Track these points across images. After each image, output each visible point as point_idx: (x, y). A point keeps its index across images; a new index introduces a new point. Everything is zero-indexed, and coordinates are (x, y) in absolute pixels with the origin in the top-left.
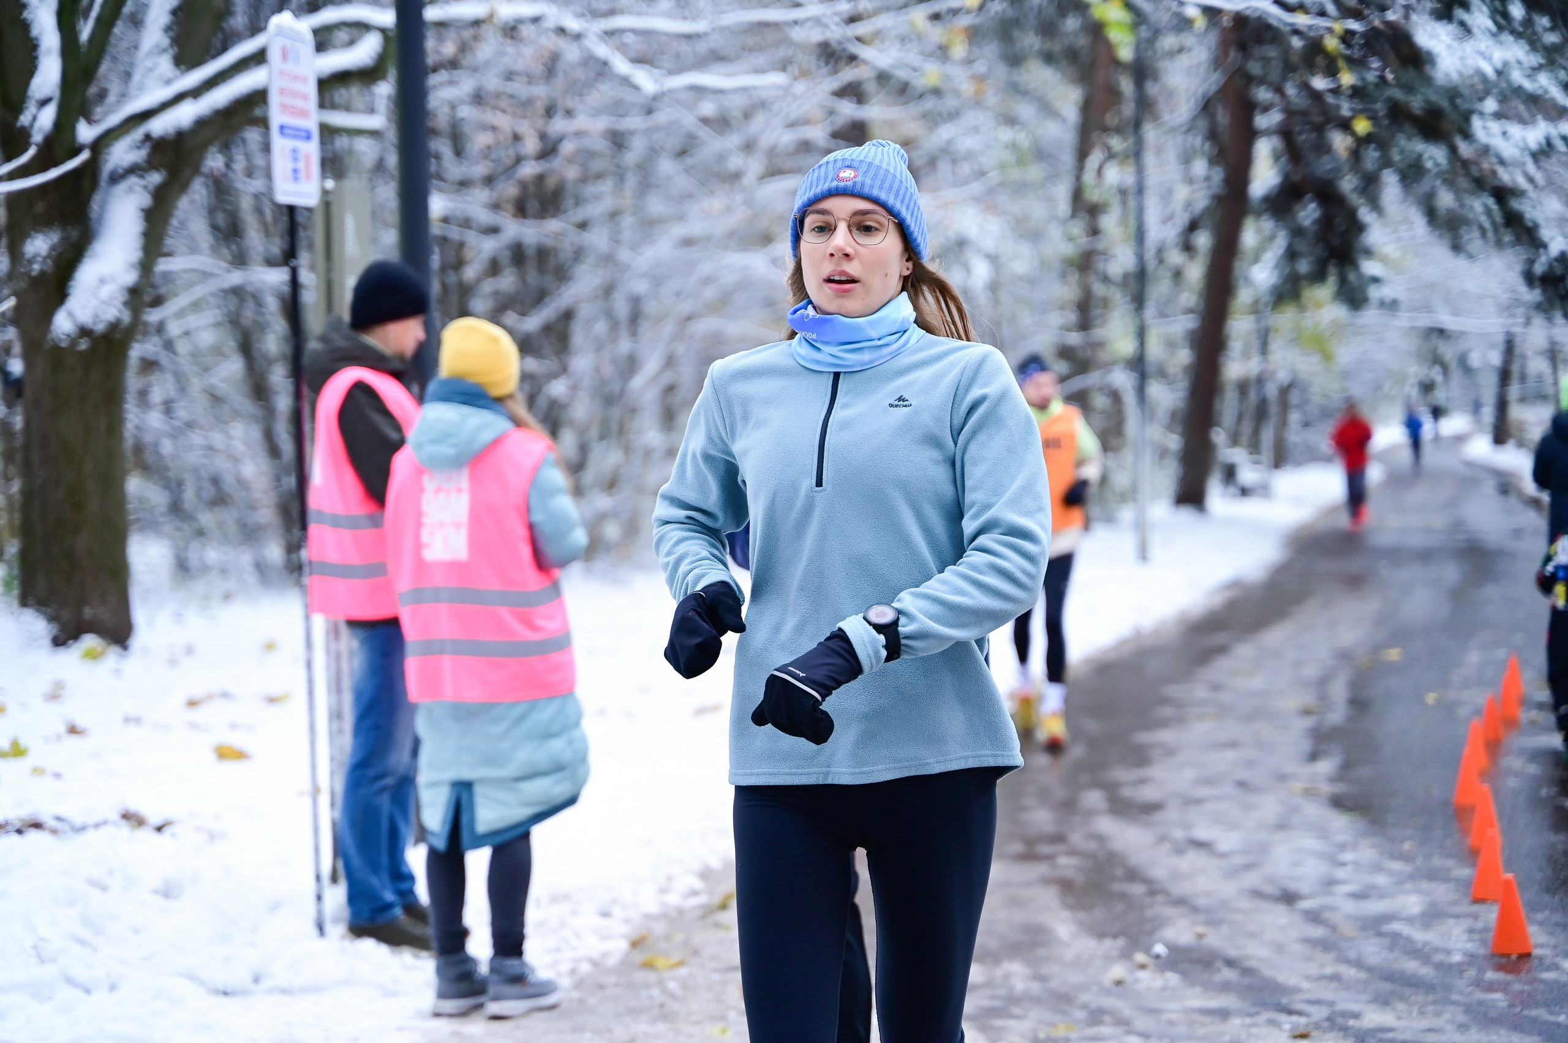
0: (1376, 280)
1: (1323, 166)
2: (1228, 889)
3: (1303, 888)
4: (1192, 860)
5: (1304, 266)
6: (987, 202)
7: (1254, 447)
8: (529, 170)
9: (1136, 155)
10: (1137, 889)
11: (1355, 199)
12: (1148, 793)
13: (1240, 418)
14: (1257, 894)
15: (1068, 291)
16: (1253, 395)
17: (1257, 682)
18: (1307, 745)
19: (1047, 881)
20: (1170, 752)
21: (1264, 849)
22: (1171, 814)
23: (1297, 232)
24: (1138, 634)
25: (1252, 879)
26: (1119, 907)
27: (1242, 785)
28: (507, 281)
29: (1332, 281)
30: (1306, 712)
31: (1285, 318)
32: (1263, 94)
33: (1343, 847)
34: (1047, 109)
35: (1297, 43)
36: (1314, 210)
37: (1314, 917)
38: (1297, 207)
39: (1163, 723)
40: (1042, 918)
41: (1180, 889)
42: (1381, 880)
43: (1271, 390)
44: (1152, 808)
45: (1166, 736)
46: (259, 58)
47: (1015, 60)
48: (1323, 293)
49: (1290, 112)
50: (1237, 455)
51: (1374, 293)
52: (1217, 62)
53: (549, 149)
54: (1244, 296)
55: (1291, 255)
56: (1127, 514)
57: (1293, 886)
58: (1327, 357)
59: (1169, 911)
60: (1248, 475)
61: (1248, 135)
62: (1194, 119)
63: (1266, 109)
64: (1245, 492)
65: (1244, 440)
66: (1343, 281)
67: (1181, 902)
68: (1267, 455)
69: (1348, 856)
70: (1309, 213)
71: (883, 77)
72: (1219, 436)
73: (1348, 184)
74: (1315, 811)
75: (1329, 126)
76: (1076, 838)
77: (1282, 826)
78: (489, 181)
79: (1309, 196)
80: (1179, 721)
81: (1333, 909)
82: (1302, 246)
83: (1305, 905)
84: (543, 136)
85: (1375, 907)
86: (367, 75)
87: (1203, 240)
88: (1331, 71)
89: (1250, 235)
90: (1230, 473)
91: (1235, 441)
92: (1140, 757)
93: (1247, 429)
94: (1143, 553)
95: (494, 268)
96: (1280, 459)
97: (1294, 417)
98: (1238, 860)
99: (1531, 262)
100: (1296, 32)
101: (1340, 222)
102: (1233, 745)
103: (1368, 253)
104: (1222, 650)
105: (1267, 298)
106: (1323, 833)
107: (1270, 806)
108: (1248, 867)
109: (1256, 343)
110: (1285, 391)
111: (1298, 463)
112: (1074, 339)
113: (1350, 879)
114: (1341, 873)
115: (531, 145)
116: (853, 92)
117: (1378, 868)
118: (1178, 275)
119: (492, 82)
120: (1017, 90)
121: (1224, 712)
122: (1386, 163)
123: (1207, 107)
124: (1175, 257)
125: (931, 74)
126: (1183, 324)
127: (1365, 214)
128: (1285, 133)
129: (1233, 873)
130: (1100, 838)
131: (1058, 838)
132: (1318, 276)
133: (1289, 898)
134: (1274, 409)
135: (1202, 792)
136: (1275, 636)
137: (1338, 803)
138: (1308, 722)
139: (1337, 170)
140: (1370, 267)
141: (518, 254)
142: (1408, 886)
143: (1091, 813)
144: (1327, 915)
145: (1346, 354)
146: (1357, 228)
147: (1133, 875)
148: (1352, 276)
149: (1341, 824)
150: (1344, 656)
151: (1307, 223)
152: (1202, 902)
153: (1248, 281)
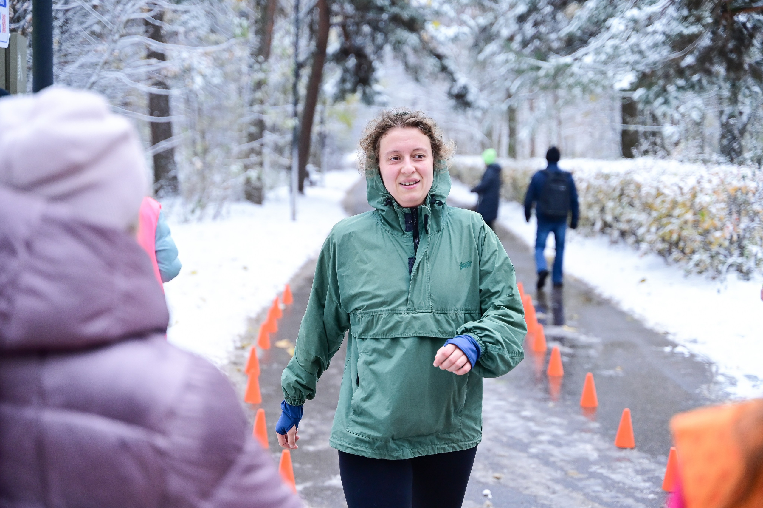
0: (379, 93)
1: (359, 41)
5: (348, 86)
11: (372, 57)
23: (346, 70)
29: (359, 93)
32: (335, 8)
36: (354, 61)
38: (347, 59)
49: (346, 17)
51: (378, 99)
55: (343, 80)
58: (349, 126)
61: (326, 26)
63: (337, 14)
66: (364, 93)
70: (352, 62)
73: (369, 50)
75: (363, 23)
79: (353, 54)
82: (348, 76)
99: (451, 88)
101: (365, 66)
103: (377, 81)
122: (386, 41)
127: (376, 64)
128: (344, 26)
132: (353, 91)
139: (365, 43)
140: (377, 87)
146: (371, 69)
148: (369, 91)
151: (350, 66)
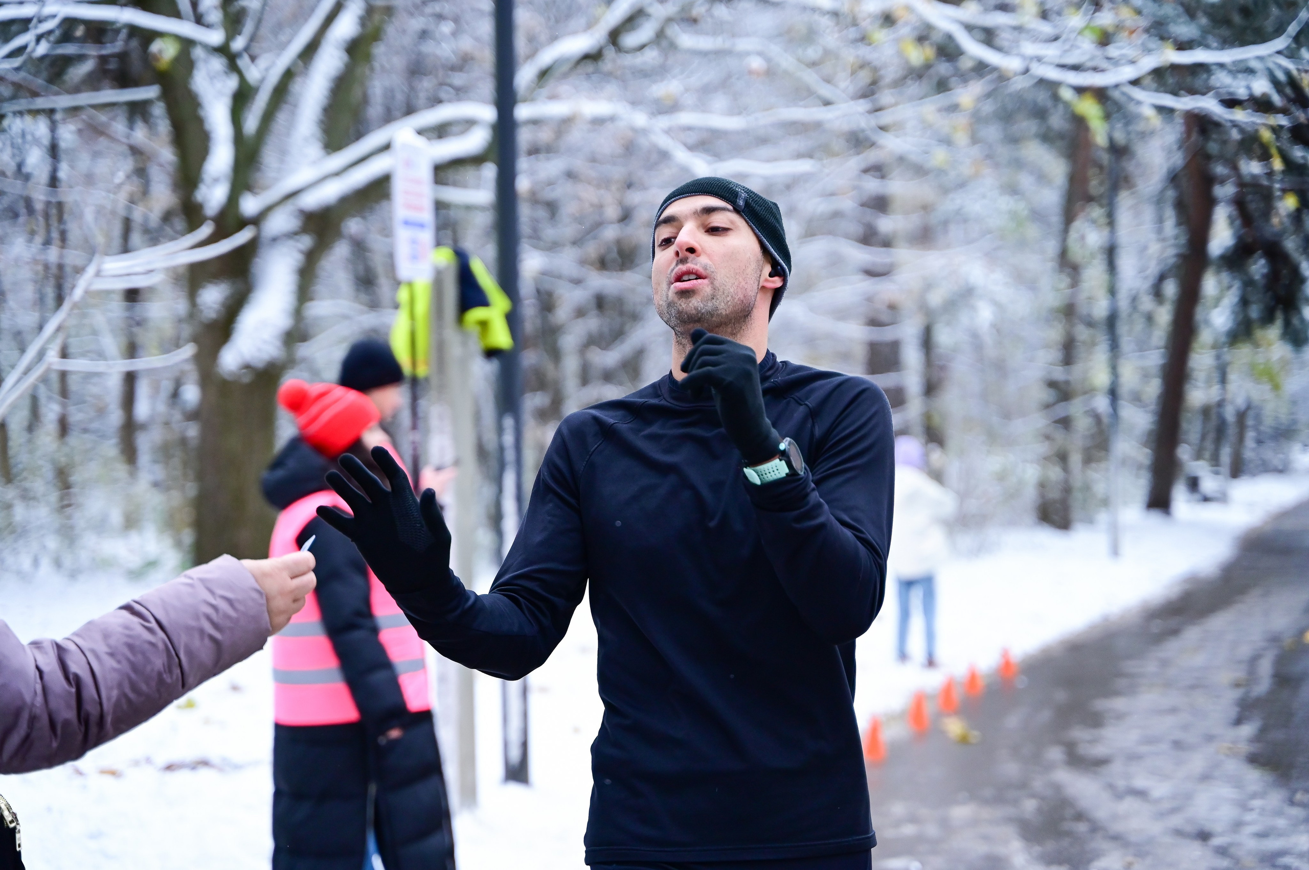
1: (1270, 228)
2: (1155, 828)
3: (1217, 828)
4: (1128, 804)
5: (1254, 312)
6: (991, 258)
7: (1215, 460)
8: (610, 233)
9: (1111, 221)
10: (1082, 828)
11: (1297, 257)
12: (1099, 750)
13: (1203, 437)
14: (1179, 833)
15: (1055, 333)
16: (1214, 417)
17: (1199, 660)
18: (1233, 712)
19: (1009, 820)
20: (1120, 716)
21: (1188, 797)
22: (1117, 767)
23: (1248, 283)
24: (1106, 619)
25: (1176, 821)
26: (1065, 842)
27: (1178, 745)
28: (593, 323)
29: (1279, 323)
30: (1237, 685)
31: (1243, 353)
32: (1220, 169)
33: (1254, 796)
34: (1042, 178)
35: (1235, 135)
36: (1263, 266)
37: (1222, 851)
38: (1251, 261)
39: (1117, 693)
40: (1000, 850)
41: (1117, 827)
42: (1281, 823)
43: (1229, 414)
44: (1100, 763)
45: (1119, 704)
46: (386, 147)
47: (1014, 140)
48: (1273, 332)
49: (1242, 187)
50: (1201, 468)
52: (1182, 144)
53: (626, 217)
54: (1205, 337)
55: (1244, 302)
56: (1103, 517)
57: (1208, 827)
58: (1276, 387)
59: (1104, 845)
60: (1209, 484)
61: (1209, 203)
62: (1162, 191)
63: (1222, 182)
64: (1206, 499)
65: (1207, 454)
66: (1287, 324)
67: (1116, 838)
68: (1225, 468)
69: (1257, 803)
70: (1258, 267)
71: (901, 159)
72: (1184, 453)
73: (1291, 244)
74: (1234, 766)
76: (1038, 784)
77: (1206, 778)
78: (577, 242)
79: (1260, 252)
80: (1131, 691)
81: (1239, 844)
82: (1253, 295)
83: (1216, 841)
84: (620, 203)
85: (1273, 844)
86: (476, 160)
87: (1171, 289)
88: (1265, 156)
89: (1211, 284)
90: (1193, 484)
91: (1198, 456)
92: (1096, 721)
93: (1209, 445)
94: (1115, 551)
95: (580, 313)
96: (1237, 470)
97: (1250, 435)
98: (1166, 805)
100: (1235, 124)
101: (1285, 275)
102: (1173, 710)
104: (1175, 632)
105: (1223, 339)
106: (1237, 783)
107: (1197, 762)
108: (1174, 811)
109: (1216, 375)
110: (1241, 416)
111: (1253, 474)
112: (1059, 374)
113: (1255, 821)
114: (1248, 817)
115: (612, 212)
116: (878, 170)
117: (1279, 813)
118: (1150, 319)
119: (579, 164)
120: (1018, 164)
121: (1168, 685)
123: (1174, 178)
124: (1147, 303)
125: (939, 156)
126: (1155, 358)
128: (1239, 203)
129: (1161, 815)
130: (1057, 788)
131: (1023, 785)
132: (1268, 319)
133: (1204, 836)
134: (1232, 431)
135: (1144, 749)
136: (1219, 622)
137: (1254, 760)
138: (1237, 694)
139: (1282, 234)
141: (601, 302)
142: (1302, 827)
143: (1050, 767)
144: (1233, 850)
145: (1293, 384)
146: (1297, 279)
147: (1080, 816)
148: (1295, 321)
149: (1254, 777)
150: (1274, 639)
151: (1257, 277)
152: (1133, 838)
153: (1207, 322)
